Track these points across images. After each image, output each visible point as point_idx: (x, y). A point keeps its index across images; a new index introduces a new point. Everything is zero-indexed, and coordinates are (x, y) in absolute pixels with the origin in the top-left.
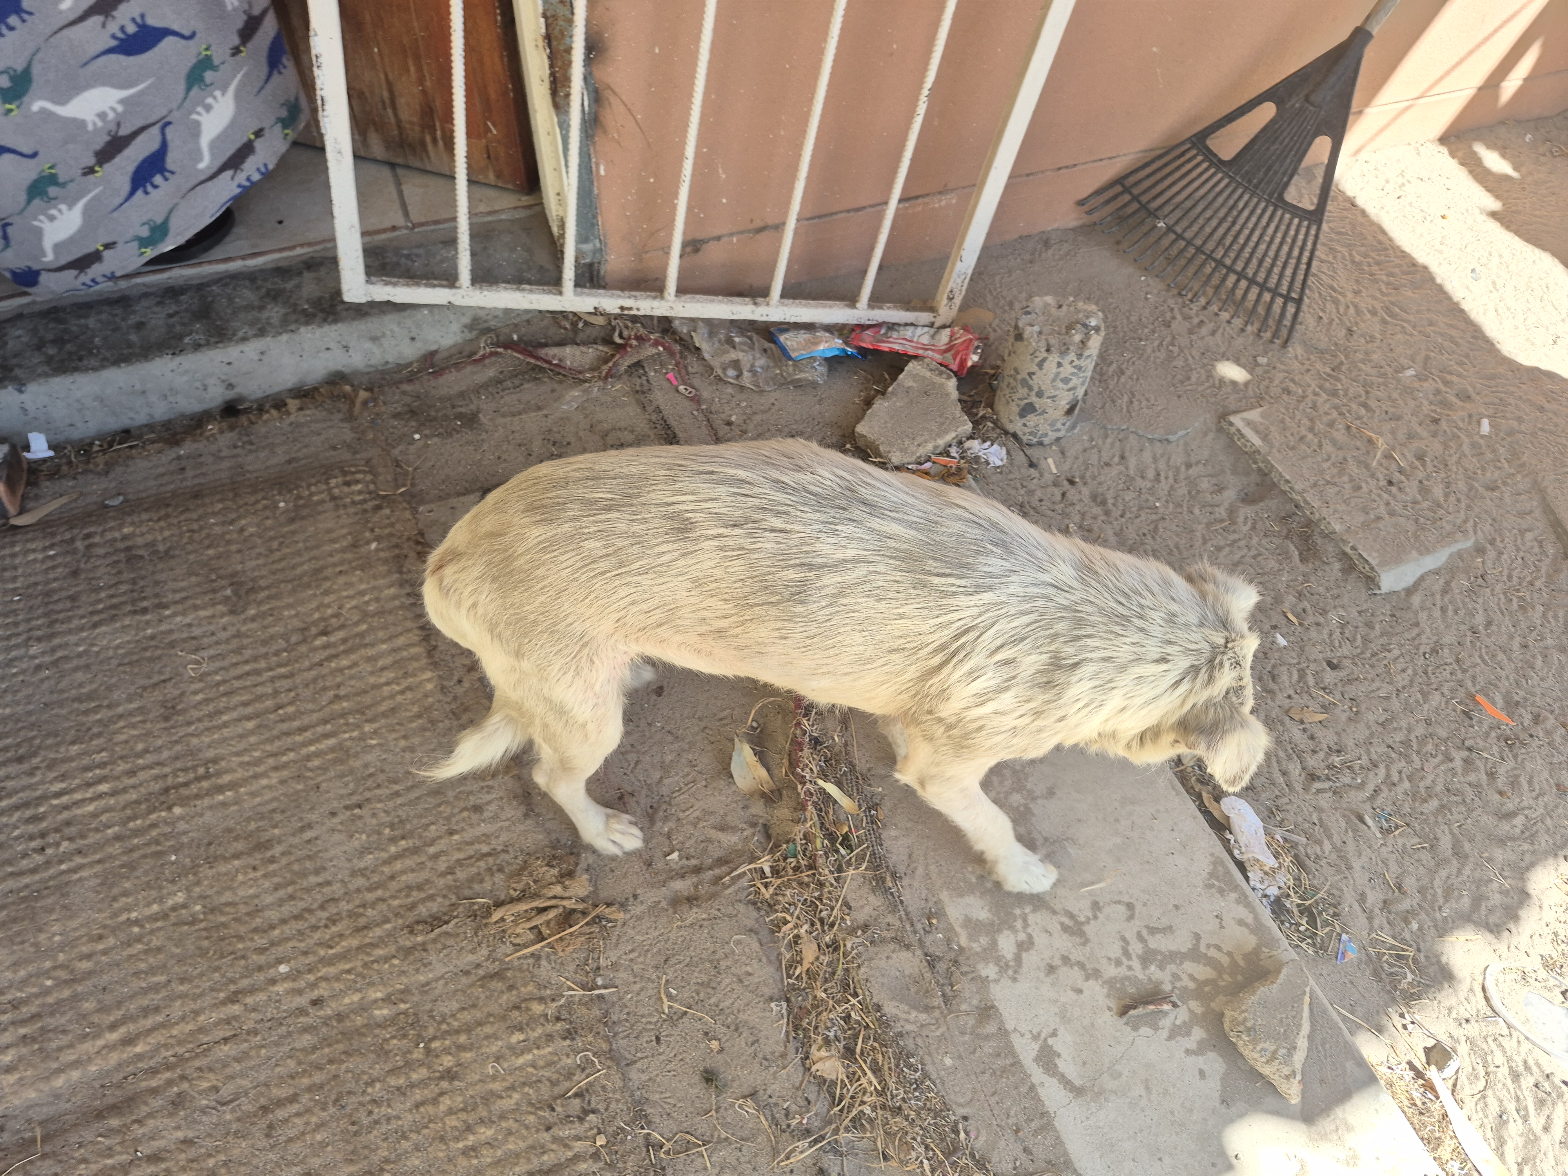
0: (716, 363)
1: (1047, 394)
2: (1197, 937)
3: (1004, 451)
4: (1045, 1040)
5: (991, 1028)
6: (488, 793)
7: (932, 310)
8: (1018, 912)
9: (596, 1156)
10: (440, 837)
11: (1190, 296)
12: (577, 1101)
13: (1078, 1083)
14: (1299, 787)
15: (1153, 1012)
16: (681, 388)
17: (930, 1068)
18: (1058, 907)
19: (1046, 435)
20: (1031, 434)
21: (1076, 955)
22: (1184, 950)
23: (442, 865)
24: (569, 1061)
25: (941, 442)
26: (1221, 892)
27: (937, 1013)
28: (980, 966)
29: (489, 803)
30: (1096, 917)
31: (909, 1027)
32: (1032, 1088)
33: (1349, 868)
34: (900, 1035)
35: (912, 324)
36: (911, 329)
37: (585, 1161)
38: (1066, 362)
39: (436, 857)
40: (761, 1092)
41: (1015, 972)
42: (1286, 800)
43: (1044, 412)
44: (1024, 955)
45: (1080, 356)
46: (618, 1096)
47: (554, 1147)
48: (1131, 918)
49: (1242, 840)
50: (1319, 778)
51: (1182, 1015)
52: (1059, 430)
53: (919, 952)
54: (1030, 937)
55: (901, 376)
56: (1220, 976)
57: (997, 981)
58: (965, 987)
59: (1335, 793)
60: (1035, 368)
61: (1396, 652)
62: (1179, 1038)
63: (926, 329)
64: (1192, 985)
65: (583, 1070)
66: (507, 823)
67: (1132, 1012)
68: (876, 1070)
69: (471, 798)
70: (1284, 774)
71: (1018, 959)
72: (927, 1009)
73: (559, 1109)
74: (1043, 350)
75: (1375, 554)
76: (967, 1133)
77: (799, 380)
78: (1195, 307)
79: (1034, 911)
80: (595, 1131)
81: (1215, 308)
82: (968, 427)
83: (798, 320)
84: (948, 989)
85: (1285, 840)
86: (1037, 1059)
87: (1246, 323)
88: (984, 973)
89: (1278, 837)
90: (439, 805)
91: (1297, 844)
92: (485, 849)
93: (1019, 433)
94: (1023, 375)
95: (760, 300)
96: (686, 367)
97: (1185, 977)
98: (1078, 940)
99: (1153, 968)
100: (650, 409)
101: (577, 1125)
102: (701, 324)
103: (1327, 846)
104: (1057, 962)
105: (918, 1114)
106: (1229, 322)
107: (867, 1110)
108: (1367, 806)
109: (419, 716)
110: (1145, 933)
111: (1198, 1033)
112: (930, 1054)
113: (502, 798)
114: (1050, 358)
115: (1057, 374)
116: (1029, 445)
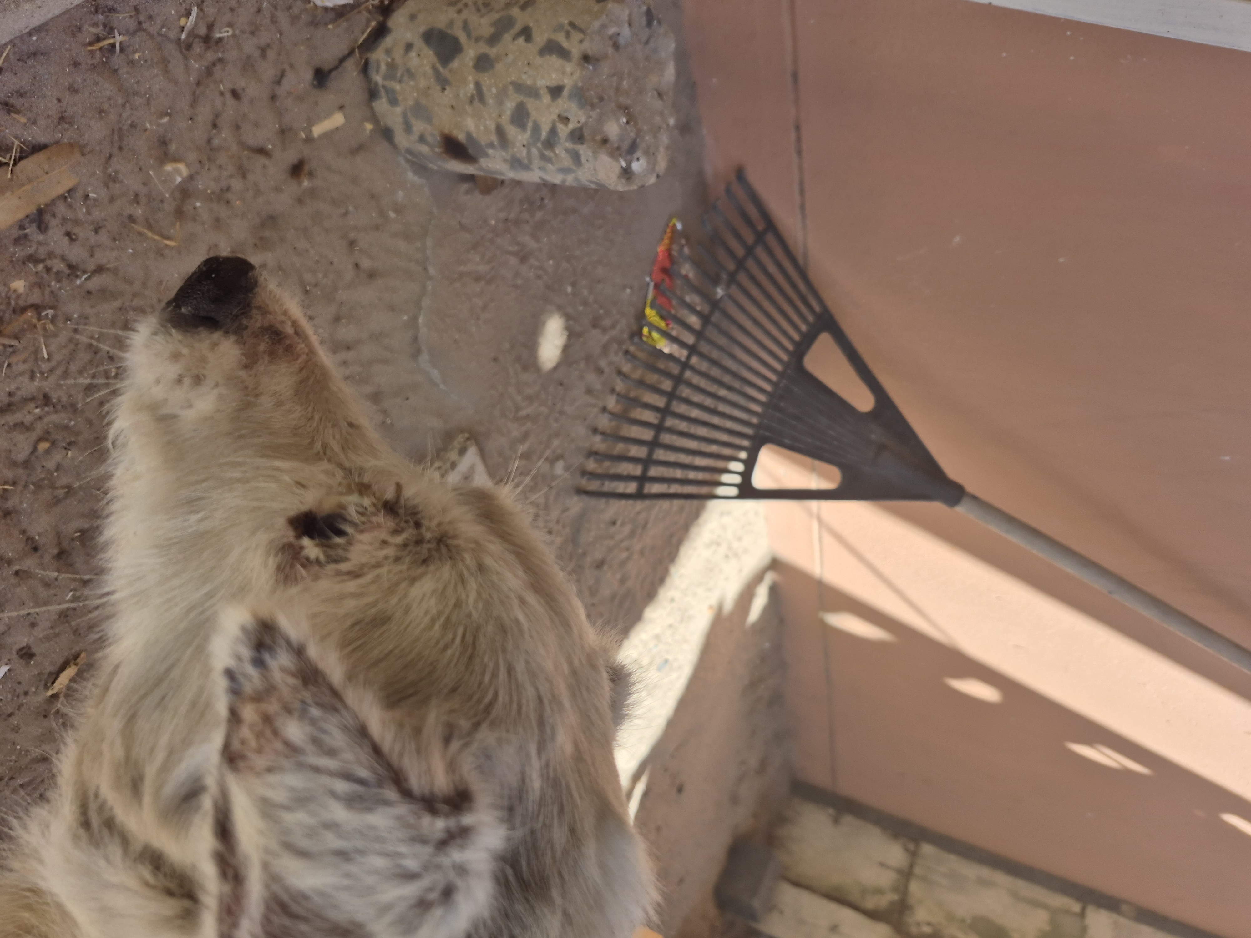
1: (486, 80)
11: (632, 349)
19: (393, 102)
20: (392, 66)
43: (444, 83)
52: (408, 128)
60: (540, 38)
74: (589, 47)
78: (618, 359)
81: (620, 386)
87: (603, 434)
93: (388, 41)
94: (521, 18)
106: (604, 409)
114: (569, 67)
115: (533, 92)
116: (365, 69)
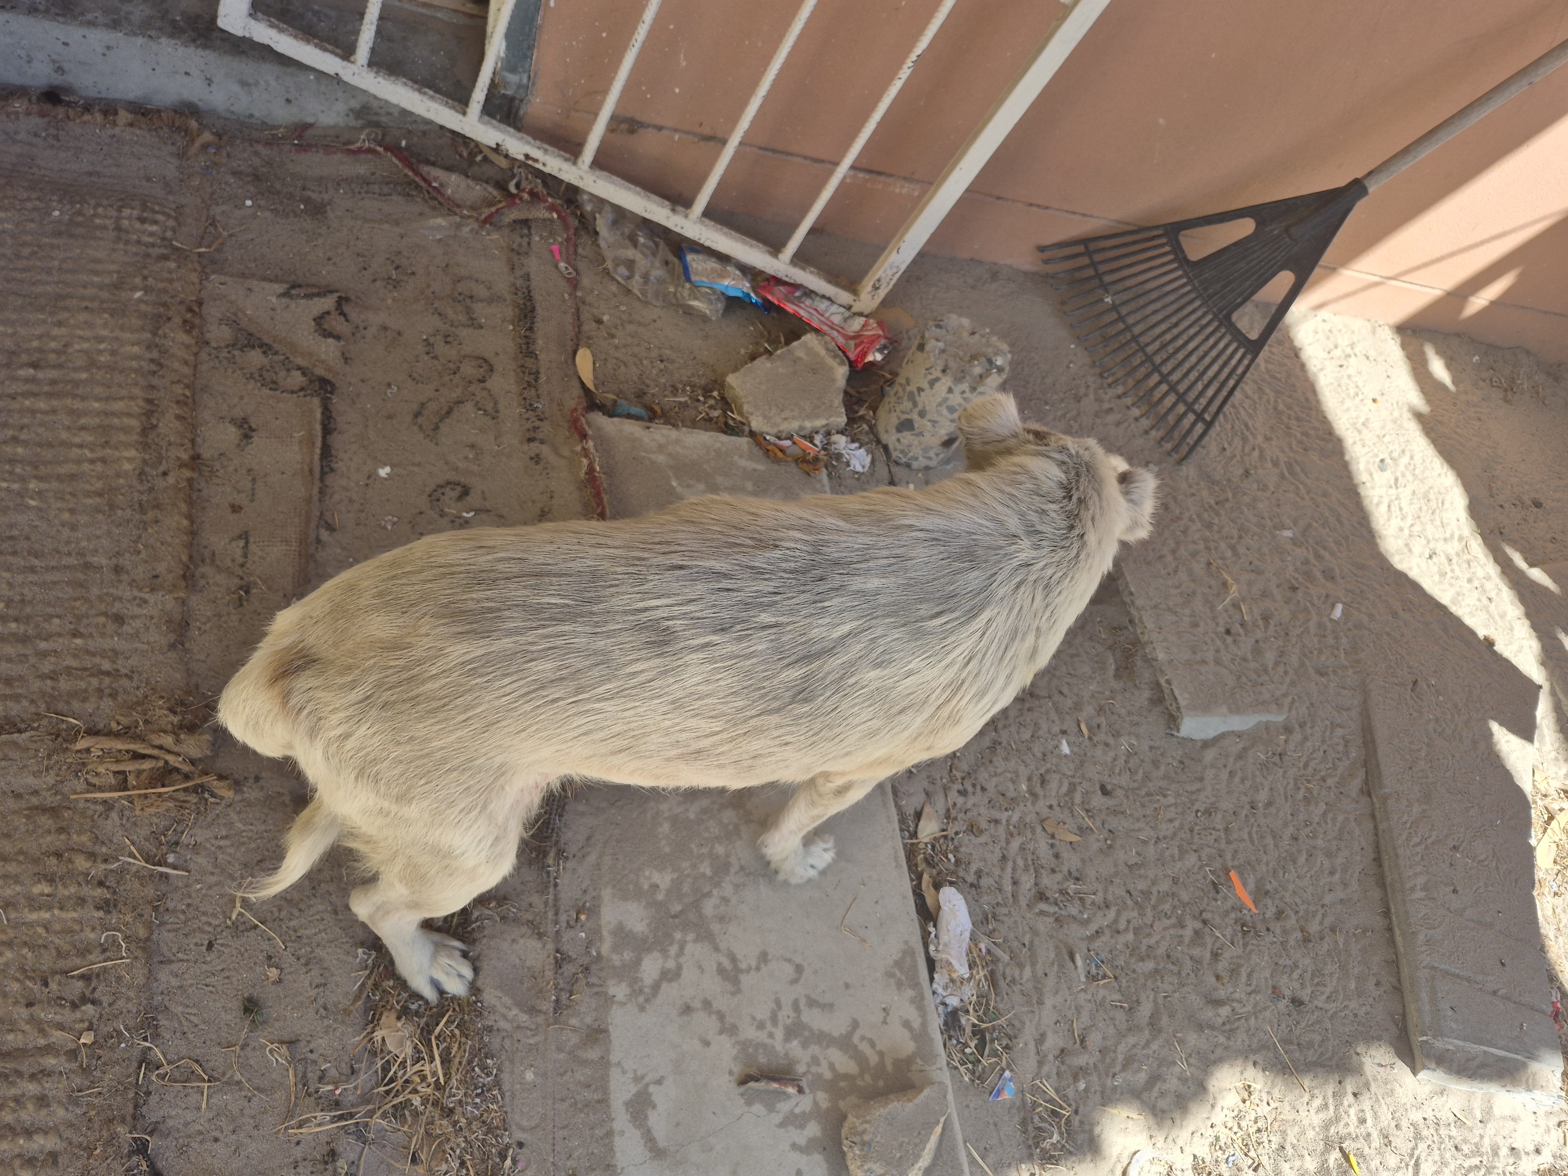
0: (609, 254)
1: (929, 416)
2: (855, 1024)
3: (868, 459)
4: (647, 1085)
5: (593, 1054)
6: (139, 606)
7: (855, 292)
8: (678, 936)
9: (73, 1054)
10: (60, 635)
11: (1110, 380)
12: (80, 984)
13: (662, 1143)
14: (1023, 902)
15: (775, 1091)
16: (562, 265)
17: (505, 1077)
18: (723, 946)
19: (916, 459)
20: (902, 452)
21: (719, 1004)
22: (836, 1034)
23: (47, 666)
24: (92, 936)
25: (808, 425)
26: (899, 985)
27: (540, 1019)
28: (611, 982)
29: (134, 617)
30: (758, 969)
31: (503, 1024)
32: (610, 1134)
33: (1041, 1003)
34: (489, 1029)
35: (829, 299)
36: (826, 303)
37: (57, 1055)
38: (958, 389)
39: (43, 655)
40: (303, 1043)
41: (647, 1000)
42: (1004, 910)
43: (921, 434)
44: (664, 986)
45: (973, 389)
46: (132, 994)
47: (27, 1028)
48: (795, 981)
49: (944, 938)
50: (1047, 899)
51: (805, 1104)
52: (930, 458)
53: (550, 946)
54: (679, 967)
55: (795, 344)
56: (861, 1074)
57: (622, 1004)
58: (584, 1001)
59: (1057, 920)
60: (925, 385)
61: (1171, 800)
62: (790, 1128)
63: (842, 310)
64: (828, 1075)
65: (104, 951)
66: (145, 647)
67: (752, 1084)
68: (446, 1061)
69: (117, 605)
70: (1015, 883)
71: (656, 987)
72: (533, 1011)
73: (53, 986)
74: (939, 368)
75: (1186, 695)
76: (514, 1162)
77: (691, 307)
78: (1111, 392)
79: (696, 941)
80: (86, 1024)
81: (1128, 401)
82: (842, 420)
83: (714, 246)
84: (564, 996)
85: (989, 952)
86: (628, 1104)
87: (1153, 427)
88: (612, 991)
89: (982, 946)
90: (76, 599)
91: (998, 960)
92: (106, 666)
93: (891, 447)
94: (912, 388)
95: (680, 208)
96: (576, 246)
97: (824, 1064)
98: (729, 987)
99: (795, 1043)
100: (518, 273)
101: (67, 1011)
102: (608, 208)
103: (1027, 972)
104: (697, 1004)
105: (469, 1124)
106: (1136, 419)
107: (416, 1101)
108: (1083, 946)
109: (100, 494)
110: (803, 1002)
111: (813, 1129)
112: (512, 1062)
113: (152, 618)
114: (943, 380)
115: (945, 400)
116: (897, 463)
